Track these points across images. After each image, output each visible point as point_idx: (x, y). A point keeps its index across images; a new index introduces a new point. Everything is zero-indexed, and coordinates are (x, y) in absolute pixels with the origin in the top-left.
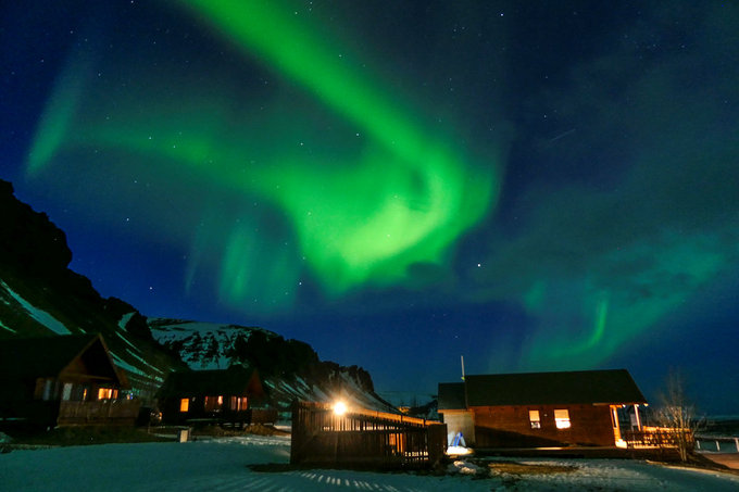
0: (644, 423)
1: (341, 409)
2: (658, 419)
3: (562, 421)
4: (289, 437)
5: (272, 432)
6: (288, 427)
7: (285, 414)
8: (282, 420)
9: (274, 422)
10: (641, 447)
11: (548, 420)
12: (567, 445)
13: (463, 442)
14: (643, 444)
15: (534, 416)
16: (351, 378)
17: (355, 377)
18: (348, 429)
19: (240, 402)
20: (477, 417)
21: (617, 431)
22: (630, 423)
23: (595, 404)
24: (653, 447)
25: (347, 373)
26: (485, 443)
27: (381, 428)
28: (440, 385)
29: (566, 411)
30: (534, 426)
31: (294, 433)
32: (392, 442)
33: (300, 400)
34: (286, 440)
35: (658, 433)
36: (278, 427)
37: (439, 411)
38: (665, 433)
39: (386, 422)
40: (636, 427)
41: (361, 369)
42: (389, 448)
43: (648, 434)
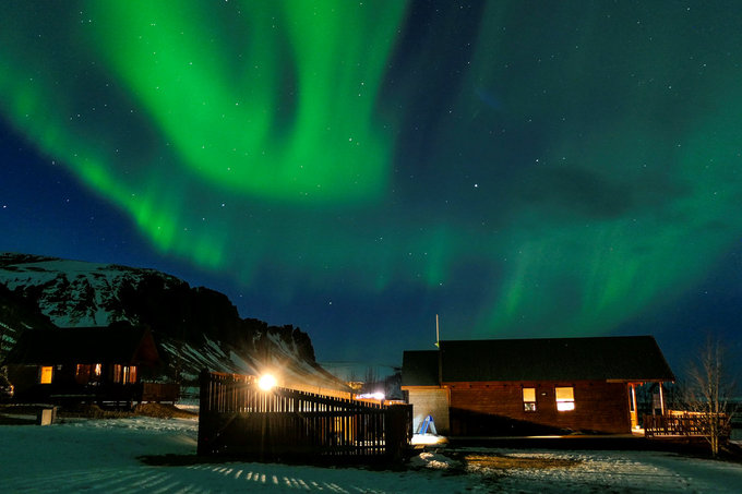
0: (670, 406)
1: (267, 382)
2: (686, 400)
3: (565, 401)
4: (196, 420)
5: (172, 412)
6: (194, 407)
7: (191, 390)
8: (186, 397)
9: (175, 400)
10: (663, 435)
11: (547, 399)
12: (569, 432)
13: (433, 429)
14: (666, 432)
15: (529, 395)
16: (283, 343)
17: (288, 342)
18: (278, 409)
19: (128, 373)
20: (453, 396)
21: (634, 414)
22: (651, 404)
23: (608, 381)
24: (677, 435)
25: (278, 336)
26: (461, 429)
27: (323, 408)
28: (405, 352)
29: (572, 389)
30: (527, 408)
31: (204, 414)
32: (338, 428)
33: (211, 370)
34: (191, 424)
35: (686, 418)
36: (180, 407)
37: (403, 388)
38: (695, 418)
39: (329, 401)
40: (659, 411)
41: (298, 329)
42: (333, 434)
43: (673, 419)
